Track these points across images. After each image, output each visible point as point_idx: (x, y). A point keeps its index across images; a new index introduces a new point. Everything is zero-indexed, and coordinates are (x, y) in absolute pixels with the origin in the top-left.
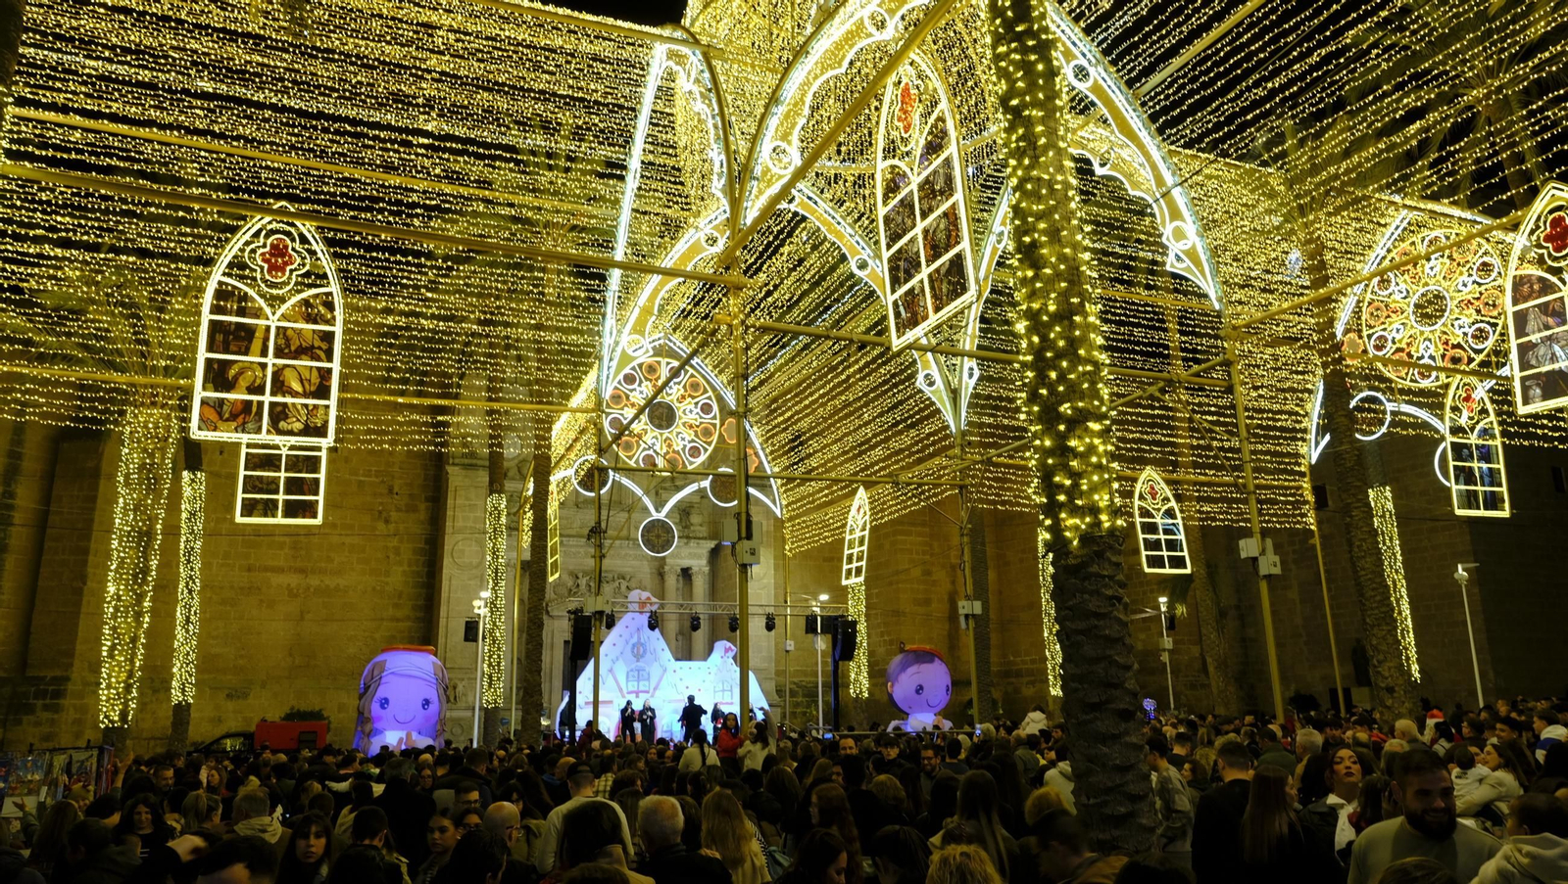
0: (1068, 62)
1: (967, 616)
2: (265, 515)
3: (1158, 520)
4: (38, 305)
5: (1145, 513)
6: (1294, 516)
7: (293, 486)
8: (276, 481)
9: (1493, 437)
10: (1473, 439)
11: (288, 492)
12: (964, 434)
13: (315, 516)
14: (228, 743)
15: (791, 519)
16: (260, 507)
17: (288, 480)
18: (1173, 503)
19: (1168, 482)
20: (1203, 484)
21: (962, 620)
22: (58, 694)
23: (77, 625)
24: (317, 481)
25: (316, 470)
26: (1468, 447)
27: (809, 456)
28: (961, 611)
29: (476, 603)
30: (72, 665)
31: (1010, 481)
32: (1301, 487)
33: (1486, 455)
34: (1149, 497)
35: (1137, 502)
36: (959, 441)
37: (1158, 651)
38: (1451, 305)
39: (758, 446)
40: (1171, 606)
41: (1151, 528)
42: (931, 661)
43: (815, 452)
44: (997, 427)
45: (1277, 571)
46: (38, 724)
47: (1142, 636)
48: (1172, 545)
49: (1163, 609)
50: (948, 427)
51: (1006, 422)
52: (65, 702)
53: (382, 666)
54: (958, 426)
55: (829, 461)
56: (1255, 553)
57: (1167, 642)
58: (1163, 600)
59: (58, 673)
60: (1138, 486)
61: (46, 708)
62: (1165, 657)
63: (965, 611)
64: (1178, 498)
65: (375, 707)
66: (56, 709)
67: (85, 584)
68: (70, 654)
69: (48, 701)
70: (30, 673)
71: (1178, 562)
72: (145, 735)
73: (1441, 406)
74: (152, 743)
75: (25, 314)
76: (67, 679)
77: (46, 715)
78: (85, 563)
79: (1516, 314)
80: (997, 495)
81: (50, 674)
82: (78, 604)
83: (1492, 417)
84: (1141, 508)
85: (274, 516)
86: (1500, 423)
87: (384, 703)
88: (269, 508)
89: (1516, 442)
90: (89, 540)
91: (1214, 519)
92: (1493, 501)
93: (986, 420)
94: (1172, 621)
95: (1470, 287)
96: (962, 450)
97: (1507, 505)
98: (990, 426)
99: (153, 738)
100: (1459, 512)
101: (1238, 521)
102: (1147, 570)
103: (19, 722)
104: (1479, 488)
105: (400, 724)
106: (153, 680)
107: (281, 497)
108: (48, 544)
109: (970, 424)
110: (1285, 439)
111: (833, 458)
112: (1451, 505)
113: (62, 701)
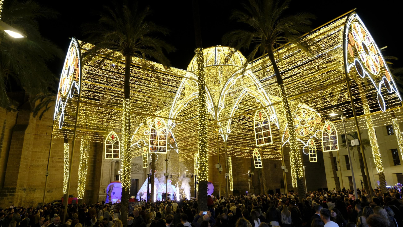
0: (258, 87)
1: (227, 176)
2: (110, 157)
3: (257, 158)
4: (70, 116)
5: (255, 157)
6: (279, 157)
7: (115, 151)
8: (111, 151)
9: (315, 149)
10: (312, 149)
11: (114, 153)
12: (226, 142)
13: (119, 158)
14: (55, 203)
15: (180, 154)
16: (109, 156)
17: (114, 150)
18: (259, 155)
19: (259, 151)
20: (264, 151)
21: (226, 177)
22: (13, 192)
23: (18, 175)
24: (118, 150)
25: (118, 148)
26: (312, 151)
27: (187, 142)
28: (226, 175)
29: (119, 171)
30: (16, 185)
31: (234, 151)
32: (280, 152)
33: (314, 152)
34: (256, 154)
35: (254, 155)
36: (225, 143)
37: (248, 181)
38: (306, 122)
39: (174, 138)
40: (250, 172)
41: (256, 160)
42: (211, 184)
43: (189, 141)
44: (232, 141)
45: (287, 171)
46: (8, 199)
47: (240, 178)
48: (260, 163)
49: (249, 173)
50: (223, 140)
51: (233, 140)
52: (16, 194)
53: (113, 185)
54: (225, 140)
55: (192, 143)
56: (284, 169)
57: (249, 180)
58: (249, 171)
59: (13, 187)
60: (254, 152)
61: (10, 195)
62: (249, 183)
63: (227, 175)
64: (260, 154)
65: (112, 194)
66: (13, 195)
67: (20, 165)
68: (16, 182)
69: (11, 194)
70: (5, 187)
71: (260, 166)
72: (28, 201)
73: (307, 142)
74: (29, 203)
75: (67, 117)
76: (16, 188)
77: (10, 197)
78: (20, 161)
79: (323, 138)
80: (232, 153)
81: (11, 187)
82: (18, 170)
83: (315, 146)
84: (254, 156)
85: (112, 157)
86: (316, 147)
87: (114, 193)
88: (110, 156)
89: (318, 150)
90: (21, 155)
91: (266, 158)
92: (315, 160)
93: (230, 139)
94: (250, 175)
95: (310, 120)
96: (226, 145)
97: (317, 160)
98: (231, 140)
99: (29, 202)
100: (310, 161)
101: (270, 158)
102: (256, 167)
103: (3, 199)
104: (313, 157)
105: (116, 198)
106: (29, 188)
107: (113, 154)
108: (9, 156)
109: (228, 140)
110: (278, 143)
111: (194, 143)
112: (309, 160)
113: (14, 194)
